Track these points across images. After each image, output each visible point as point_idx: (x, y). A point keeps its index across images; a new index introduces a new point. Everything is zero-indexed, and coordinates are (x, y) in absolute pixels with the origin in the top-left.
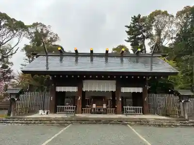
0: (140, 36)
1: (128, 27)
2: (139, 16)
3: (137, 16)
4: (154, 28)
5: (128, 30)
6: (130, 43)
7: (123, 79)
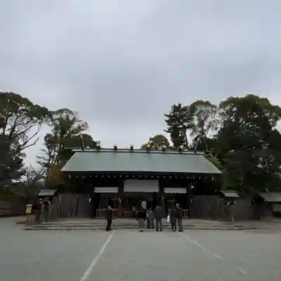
0: (181, 126)
1: (168, 116)
2: (180, 105)
3: (177, 105)
4: (196, 118)
5: (167, 118)
6: (169, 134)
7: (166, 179)
